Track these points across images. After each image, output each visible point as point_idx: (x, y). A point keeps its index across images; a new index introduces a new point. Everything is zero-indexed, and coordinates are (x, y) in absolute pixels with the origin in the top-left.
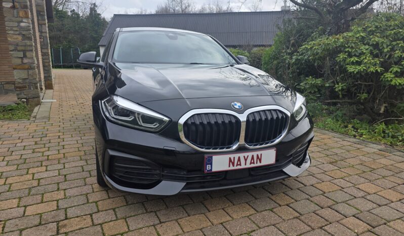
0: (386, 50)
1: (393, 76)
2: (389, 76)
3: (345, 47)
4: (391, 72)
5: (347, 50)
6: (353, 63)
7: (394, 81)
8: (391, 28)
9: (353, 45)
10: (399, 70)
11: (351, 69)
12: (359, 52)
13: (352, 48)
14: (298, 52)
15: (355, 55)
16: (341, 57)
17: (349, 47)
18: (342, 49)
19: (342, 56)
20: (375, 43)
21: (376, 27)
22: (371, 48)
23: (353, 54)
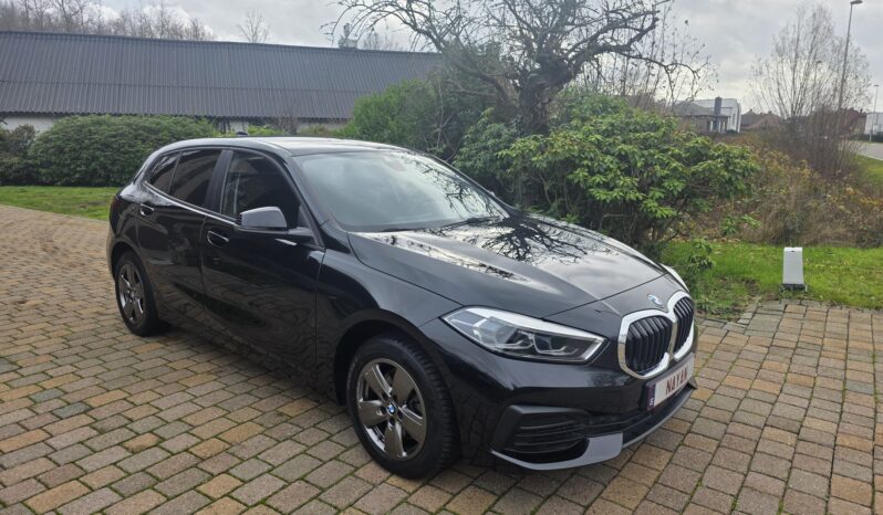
0: (639, 164)
1: (656, 204)
2: (652, 204)
3: (581, 159)
4: (652, 198)
5: (585, 162)
6: (598, 185)
7: (659, 212)
8: (632, 127)
9: (592, 155)
10: (662, 196)
11: (601, 195)
12: (604, 166)
13: (592, 160)
14: (461, 154)
15: (599, 172)
16: (581, 175)
17: (586, 158)
18: (577, 161)
19: (581, 173)
20: (623, 153)
21: (612, 125)
22: (616, 160)
23: (596, 170)
